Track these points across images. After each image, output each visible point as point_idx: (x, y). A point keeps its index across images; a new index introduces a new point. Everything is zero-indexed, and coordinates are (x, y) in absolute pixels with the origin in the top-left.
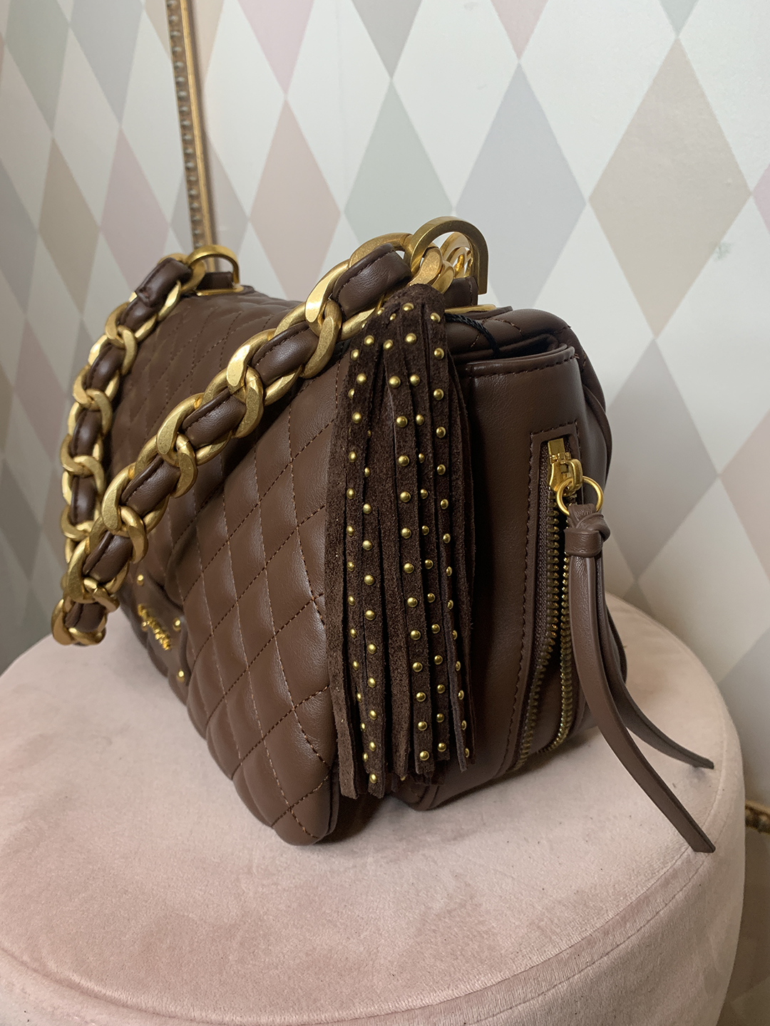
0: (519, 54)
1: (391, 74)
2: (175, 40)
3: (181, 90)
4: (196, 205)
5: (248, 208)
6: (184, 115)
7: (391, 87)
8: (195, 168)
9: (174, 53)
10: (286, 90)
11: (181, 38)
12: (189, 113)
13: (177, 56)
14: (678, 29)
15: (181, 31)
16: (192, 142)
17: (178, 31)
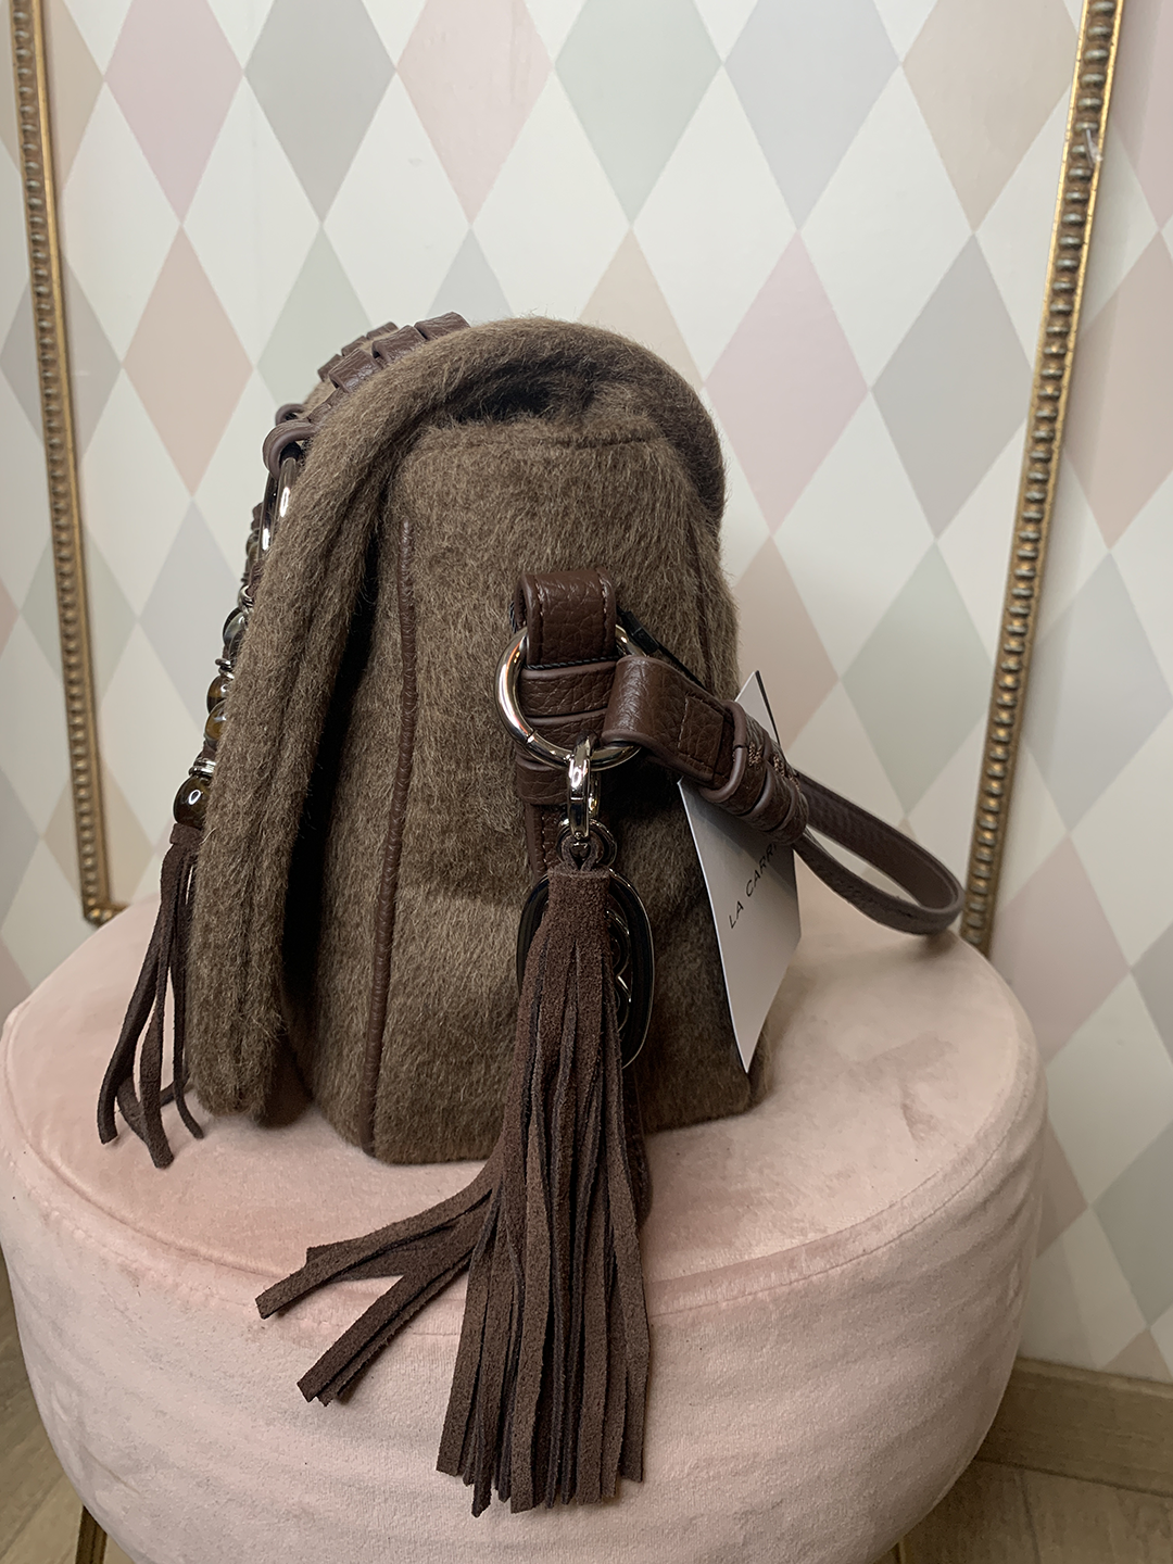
0: (471, 218)
1: (322, 218)
2: (28, 136)
3: (36, 197)
4: (47, 340)
5: (121, 354)
6: (34, 227)
7: (321, 233)
8: (49, 295)
9: (26, 151)
10: (182, 217)
11: (36, 134)
12: (44, 226)
13: (29, 154)
14: (631, 219)
15: (36, 125)
16: (47, 261)
17: (34, 125)
